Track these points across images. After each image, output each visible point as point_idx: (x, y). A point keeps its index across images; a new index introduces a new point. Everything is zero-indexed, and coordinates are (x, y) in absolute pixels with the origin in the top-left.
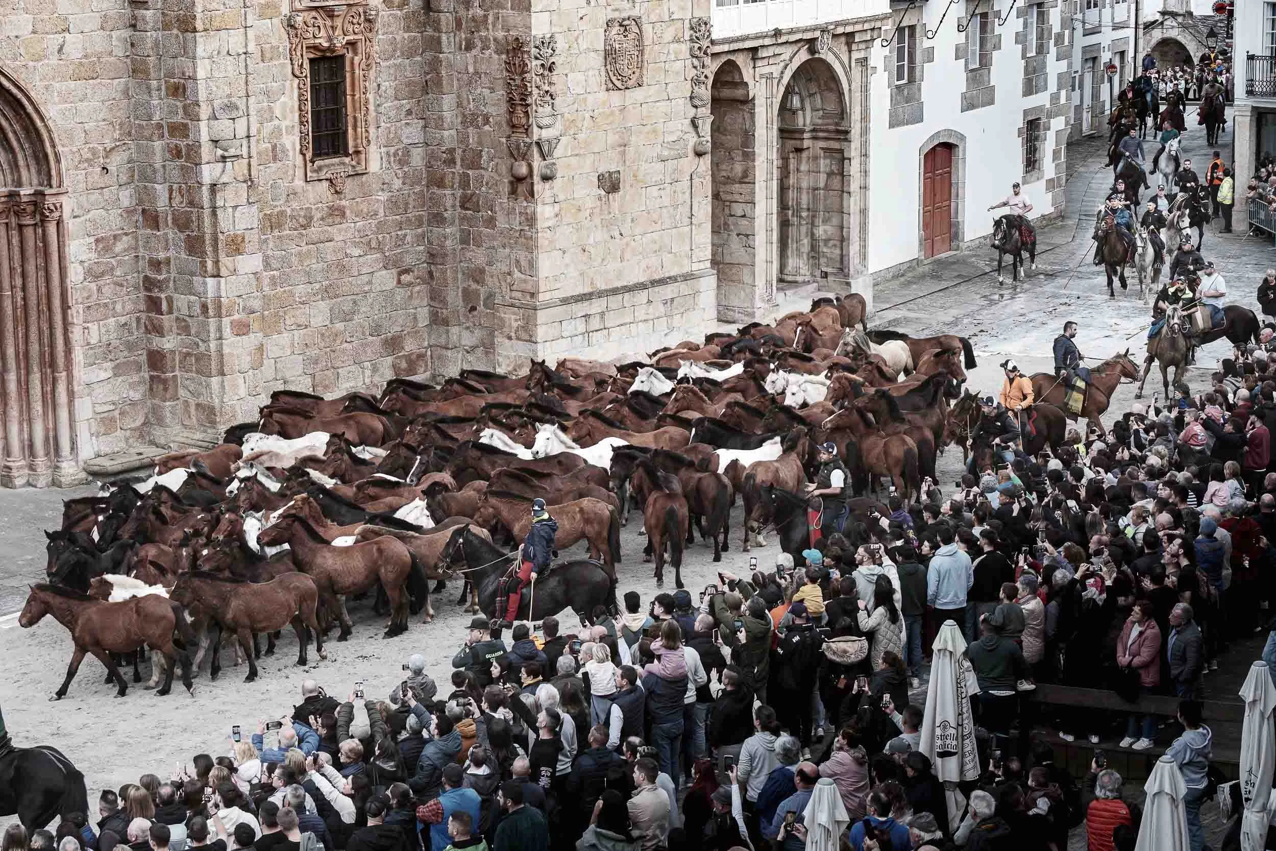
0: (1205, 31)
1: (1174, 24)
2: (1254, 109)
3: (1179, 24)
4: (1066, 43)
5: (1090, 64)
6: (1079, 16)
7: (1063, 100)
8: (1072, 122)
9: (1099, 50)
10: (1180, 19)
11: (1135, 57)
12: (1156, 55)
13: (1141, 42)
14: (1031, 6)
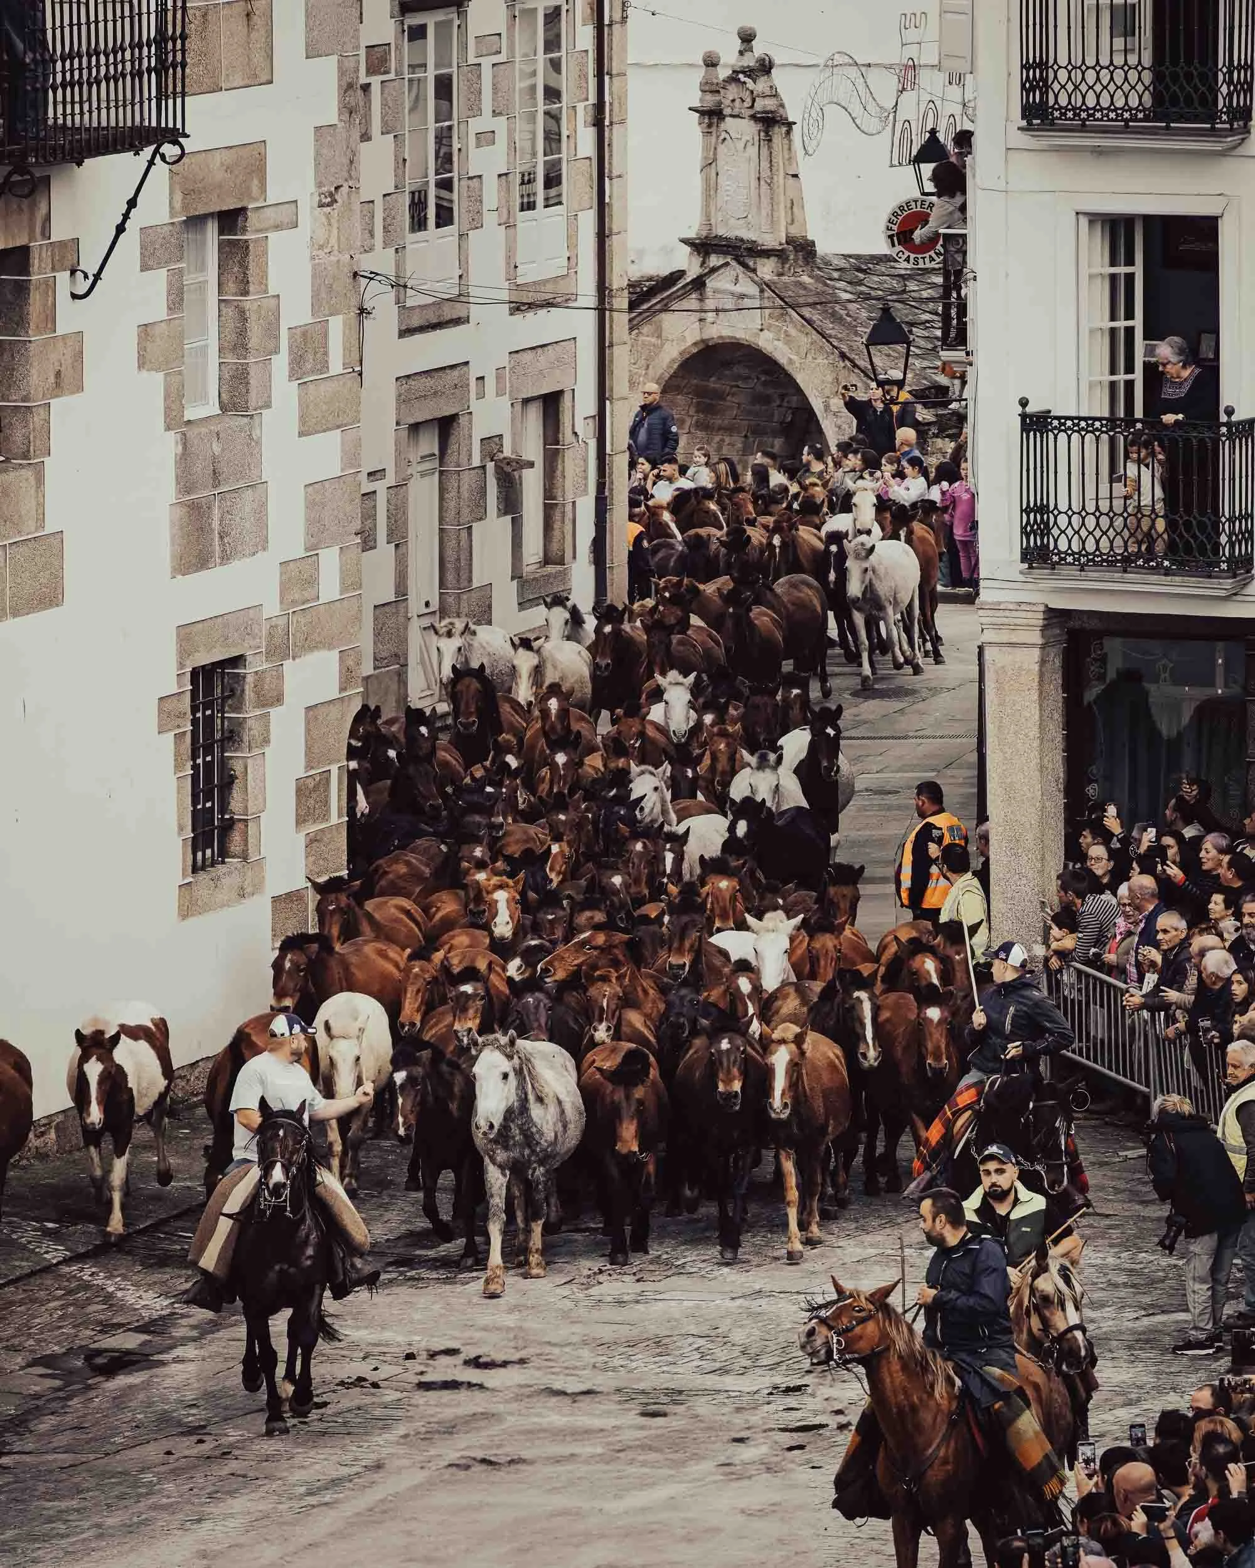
0: (865, 316)
1: (747, 286)
2: (1055, 617)
3: (764, 286)
4: (336, 366)
5: (429, 443)
6: (382, 260)
7: (329, 588)
8: (367, 668)
9: (462, 386)
10: (767, 269)
11: (601, 417)
12: (681, 408)
13: (621, 358)
14: (195, 222)
